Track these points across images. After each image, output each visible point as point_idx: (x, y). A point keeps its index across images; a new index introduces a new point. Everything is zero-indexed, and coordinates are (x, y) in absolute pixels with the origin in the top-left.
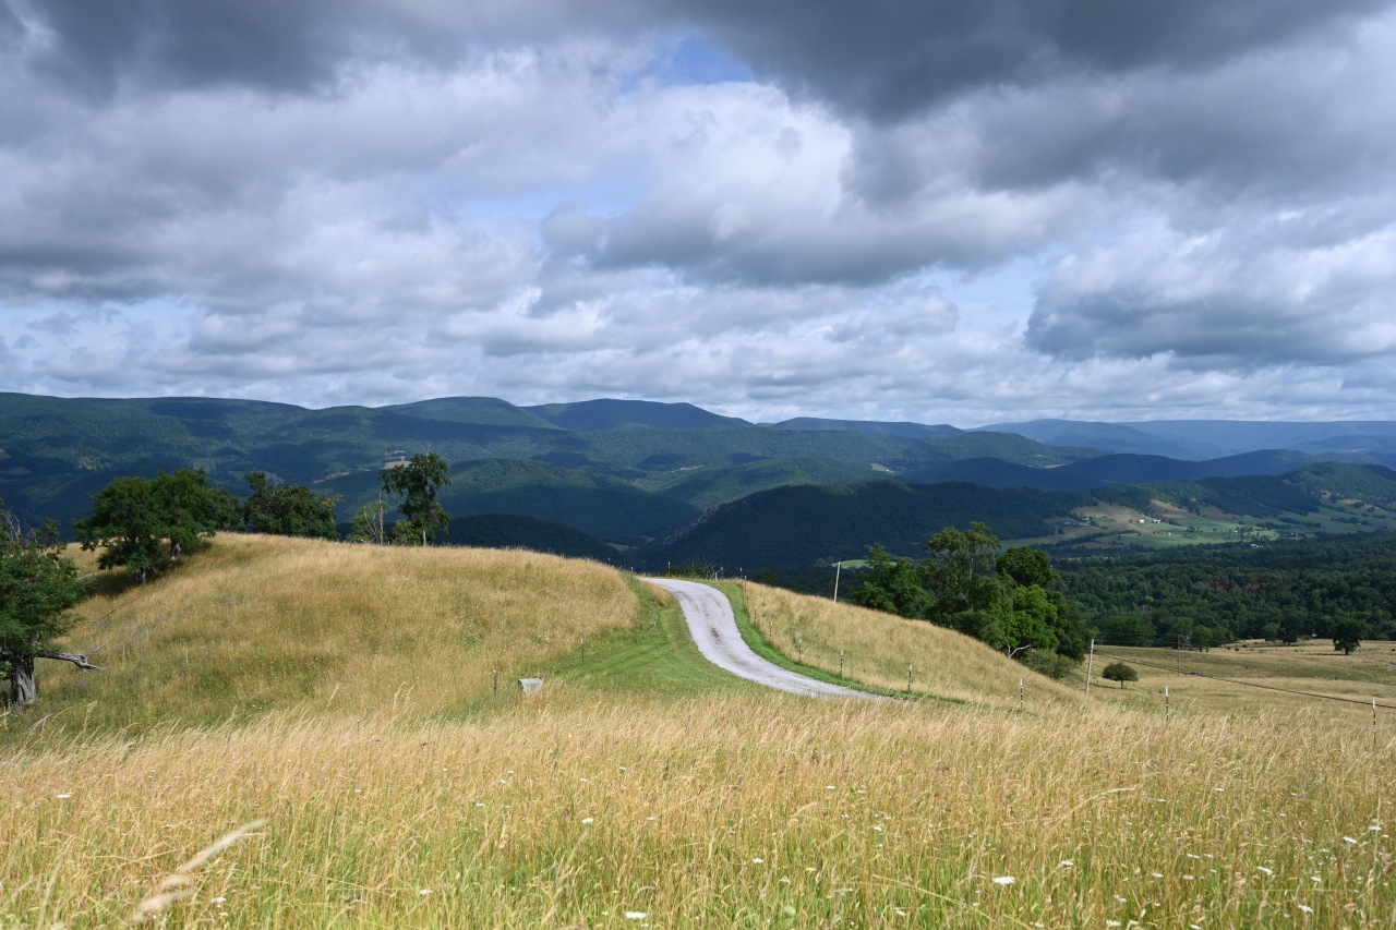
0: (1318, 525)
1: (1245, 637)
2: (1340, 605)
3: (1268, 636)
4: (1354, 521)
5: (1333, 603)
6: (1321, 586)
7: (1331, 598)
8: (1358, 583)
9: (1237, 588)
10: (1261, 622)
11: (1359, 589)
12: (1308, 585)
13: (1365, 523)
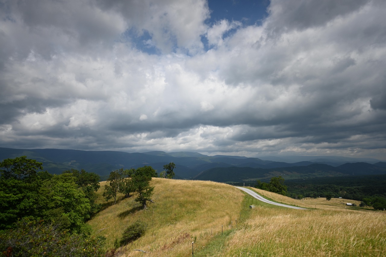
0: (315, 176)
1: (306, 197)
2: (323, 191)
3: (311, 197)
4: (322, 175)
5: (322, 190)
6: (319, 187)
7: (321, 189)
8: (326, 187)
9: (303, 187)
10: (309, 194)
11: (327, 188)
12: (316, 187)
13: (324, 175)
